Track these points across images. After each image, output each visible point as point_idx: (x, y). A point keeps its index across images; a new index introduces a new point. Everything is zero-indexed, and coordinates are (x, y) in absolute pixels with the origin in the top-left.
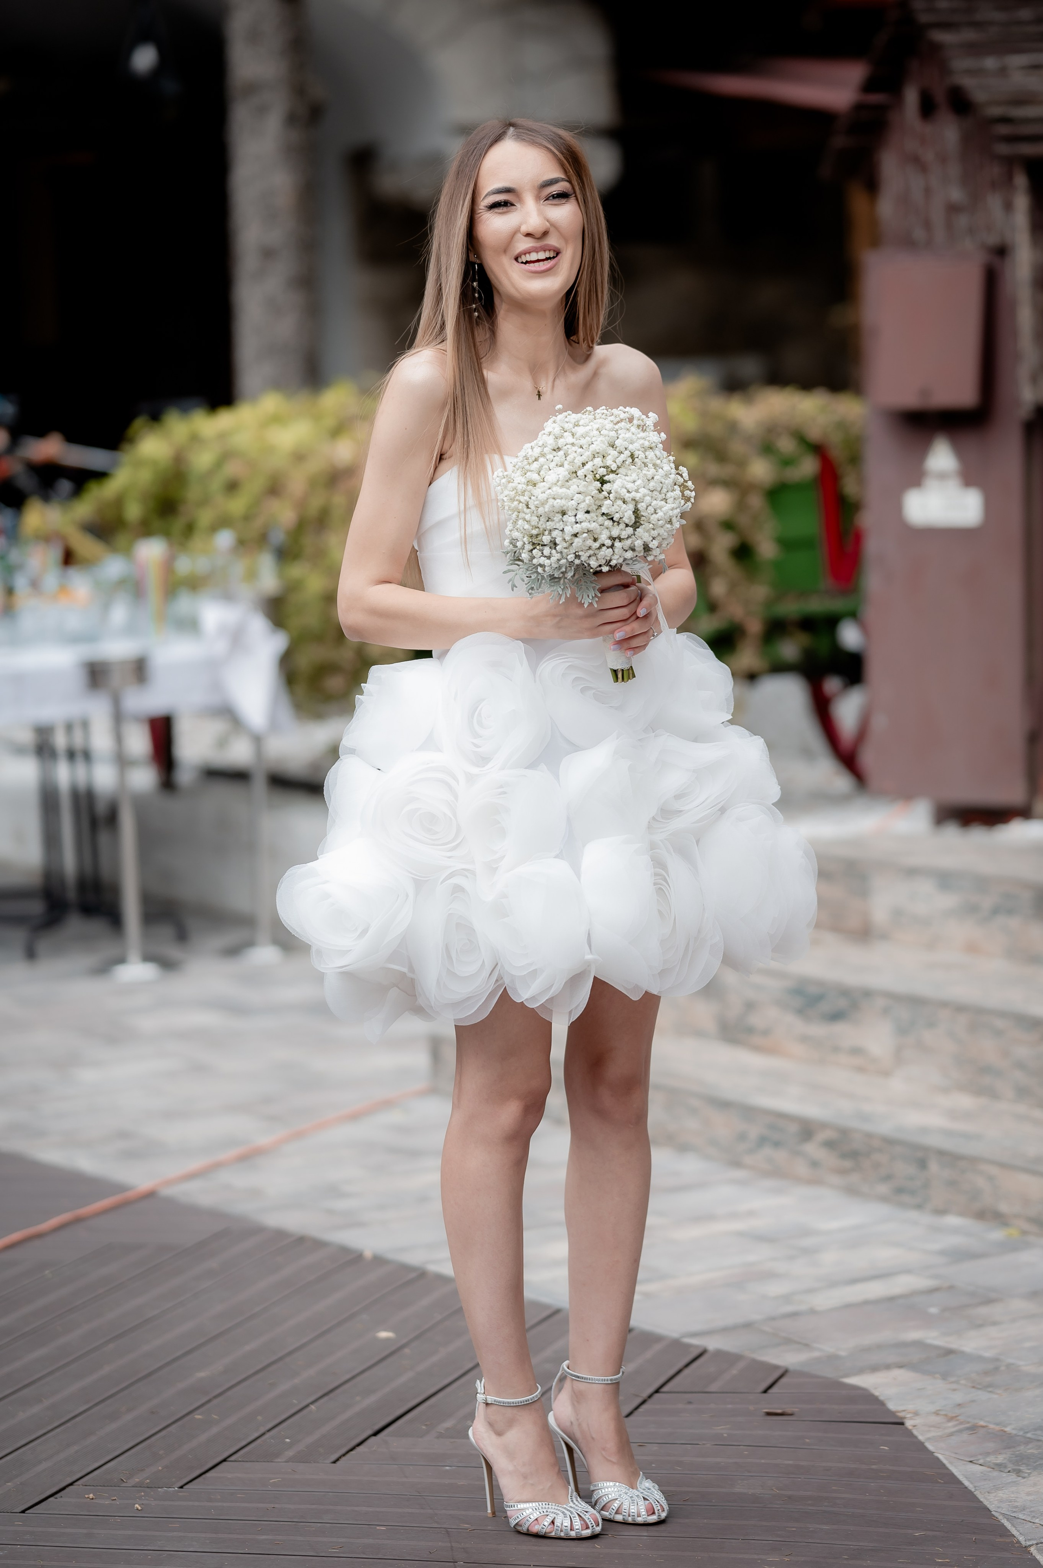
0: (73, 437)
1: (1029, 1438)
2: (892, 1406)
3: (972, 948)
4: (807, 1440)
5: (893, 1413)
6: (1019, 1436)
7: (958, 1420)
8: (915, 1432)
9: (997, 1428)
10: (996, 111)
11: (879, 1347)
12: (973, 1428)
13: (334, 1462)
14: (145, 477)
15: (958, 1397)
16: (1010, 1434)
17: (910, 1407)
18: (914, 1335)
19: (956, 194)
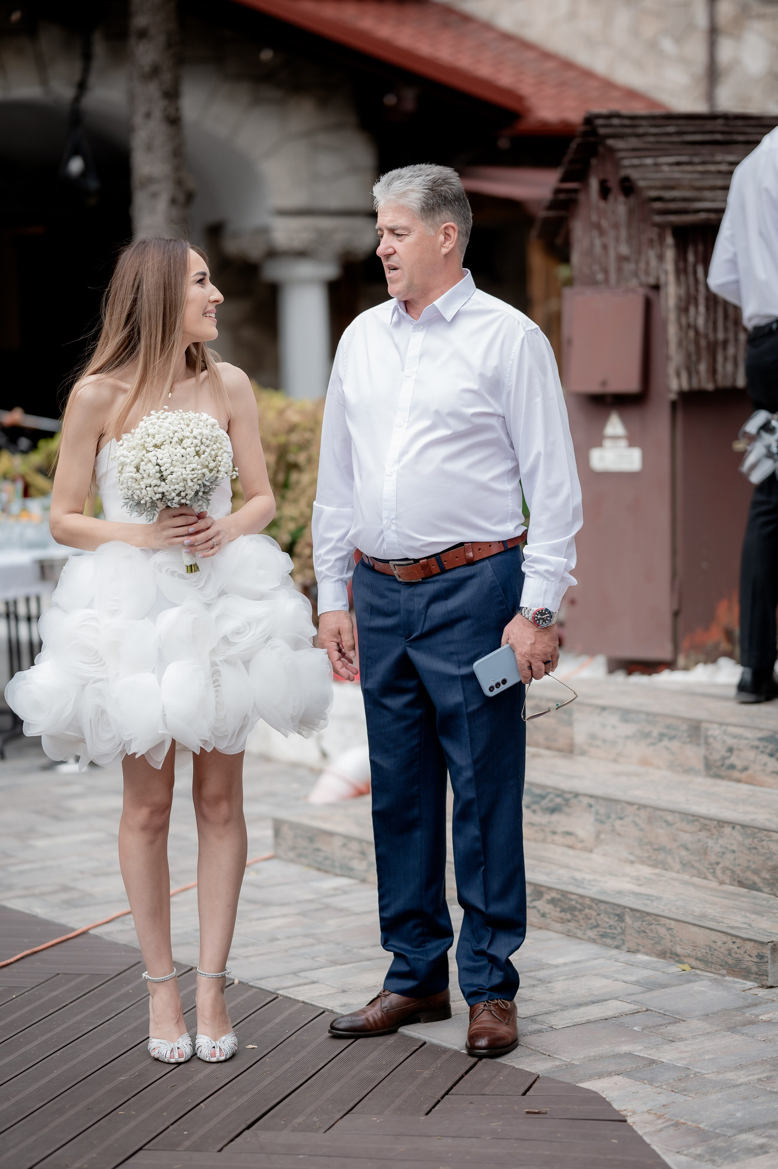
0: (28, 411)
1: (717, 1133)
2: (616, 1106)
3: (644, 762)
4: (559, 1135)
5: (617, 1112)
6: (710, 1131)
7: (664, 1118)
8: (635, 1128)
9: (694, 1125)
10: (653, 194)
11: (602, 1058)
12: (677, 1125)
13: (220, 1151)
15: (663, 1099)
16: (704, 1130)
17: (629, 1107)
18: (625, 1048)
19: (624, 250)
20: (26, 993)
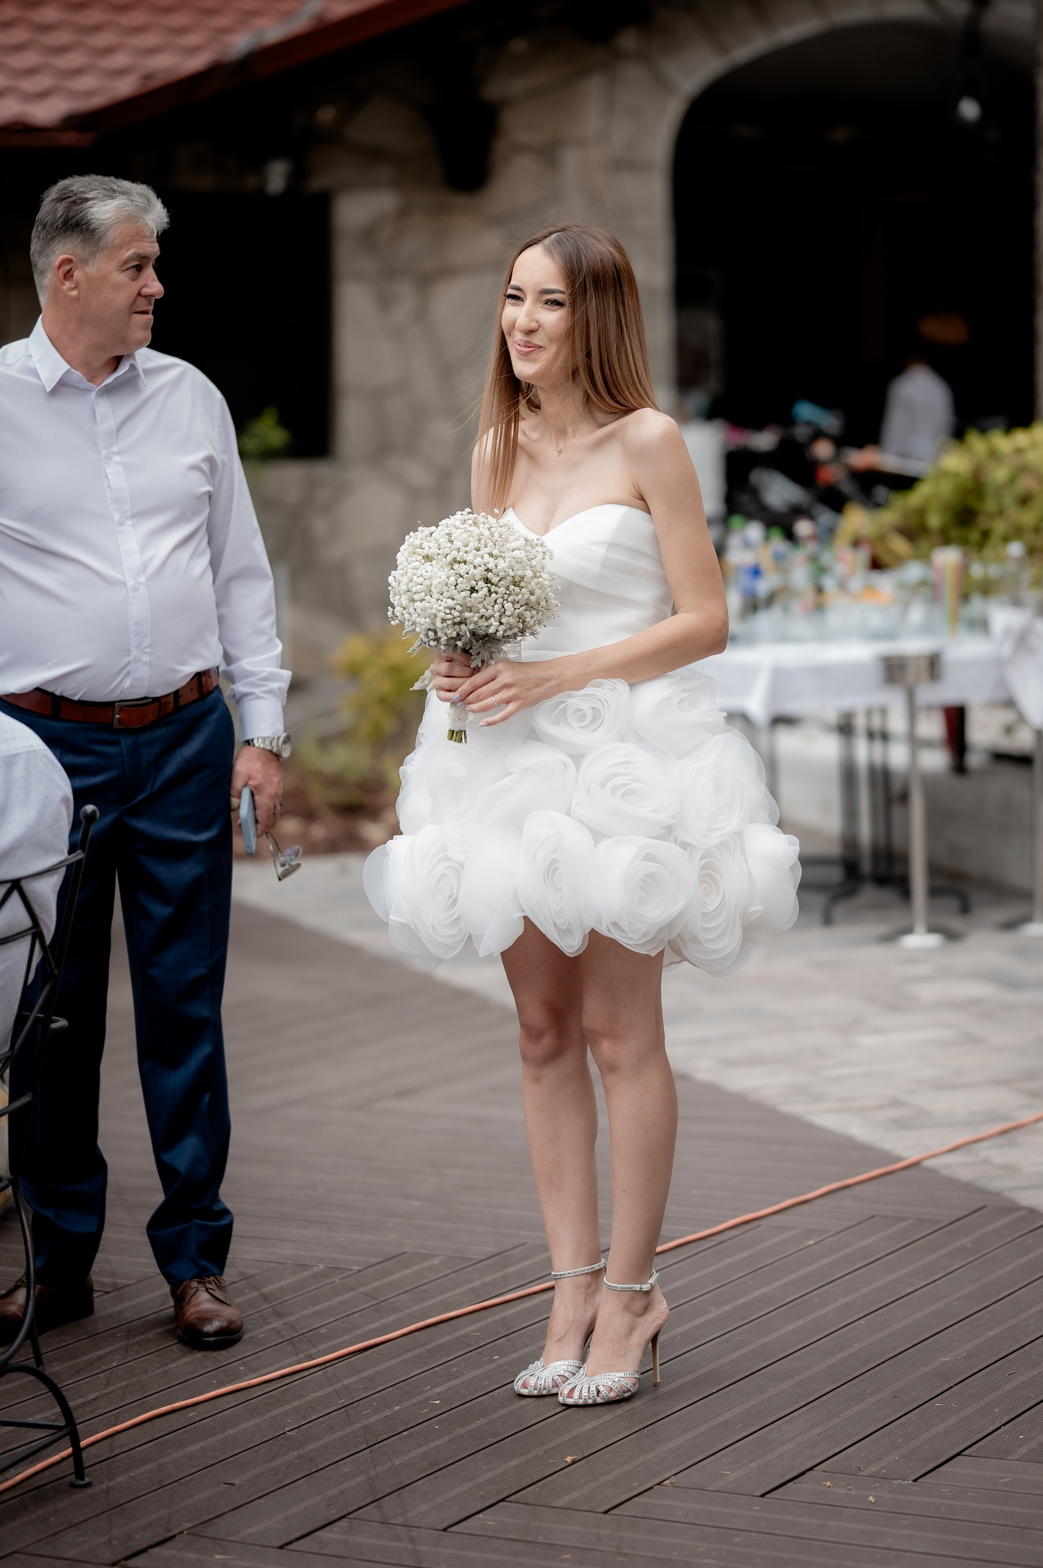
14: (946, 488)
20: (829, 1239)
